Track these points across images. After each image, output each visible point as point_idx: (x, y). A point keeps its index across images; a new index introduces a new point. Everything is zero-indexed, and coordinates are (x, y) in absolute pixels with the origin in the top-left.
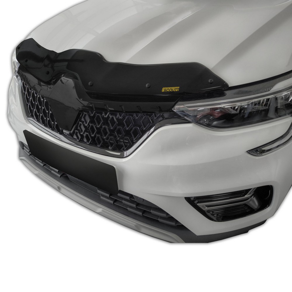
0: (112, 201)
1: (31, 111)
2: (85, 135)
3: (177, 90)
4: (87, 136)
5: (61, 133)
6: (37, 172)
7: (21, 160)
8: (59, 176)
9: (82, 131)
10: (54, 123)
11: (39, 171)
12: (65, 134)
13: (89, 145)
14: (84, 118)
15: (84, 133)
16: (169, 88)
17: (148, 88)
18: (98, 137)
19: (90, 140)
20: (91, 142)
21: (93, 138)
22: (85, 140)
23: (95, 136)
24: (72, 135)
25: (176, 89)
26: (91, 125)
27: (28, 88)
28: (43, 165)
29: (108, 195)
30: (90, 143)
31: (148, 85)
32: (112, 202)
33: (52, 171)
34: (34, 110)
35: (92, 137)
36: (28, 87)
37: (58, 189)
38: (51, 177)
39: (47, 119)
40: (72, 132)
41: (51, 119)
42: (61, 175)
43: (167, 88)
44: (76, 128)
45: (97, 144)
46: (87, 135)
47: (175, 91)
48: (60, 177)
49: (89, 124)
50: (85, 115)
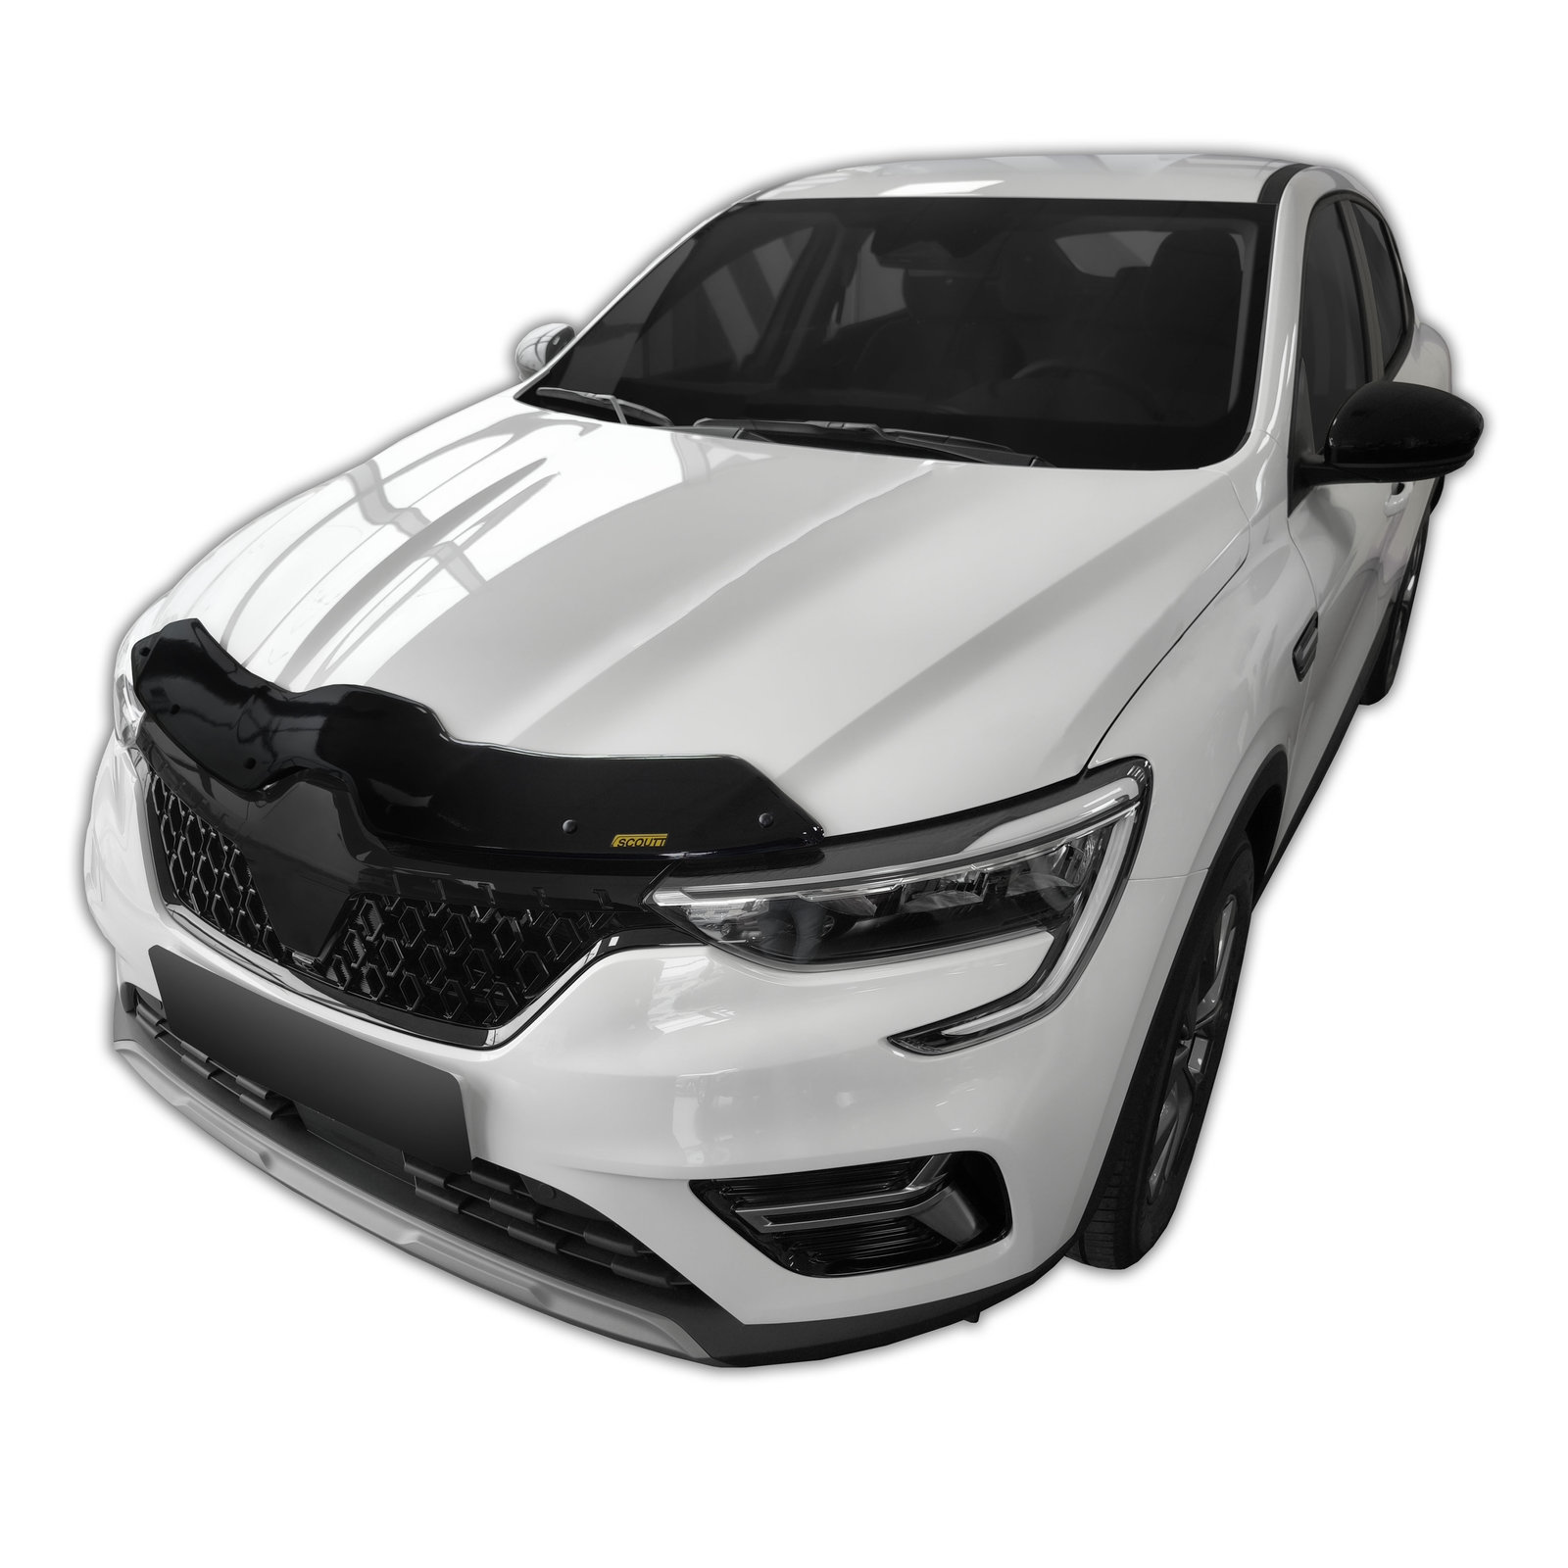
0: (455, 1202)
1: (183, 883)
2: (365, 971)
3: (658, 844)
4: (372, 974)
5: (286, 961)
6: (181, 1100)
7: (121, 1053)
8: (269, 1113)
9: (356, 957)
10: (263, 927)
11: (190, 1098)
12: (297, 964)
13: (378, 1002)
14: (366, 915)
15: (363, 964)
16: (636, 837)
17: (568, 833)
18: (408, 980)
19: (384, 988)
20: (384, 994)
21: (392, 983)
22: (366, 989)
23: (399, 975)
24: (320, 969)
25: (656, 840)
26: (385, 938)
27: (175, 802)
28: (207, 1073)
29: (439, 1181)
30: (382, 999)
31: (570, 825)
32: (454, 1206)
33: (243, 1097)
34: (194, 879)
35: (387, 979)
36: (176, 799)
37: (262, 1166)
38: (236, 1119)
39: (236, 912)
40: (321, 959)
41: (253, 912)
42: (275, 1109)
43: (627, 837)
44: (337, 948)
45: (405, 1003)
46: (372, 971)
47: (652, 845)
48: (273, 1117)
49: (378, 937)
50: (369, 907)
